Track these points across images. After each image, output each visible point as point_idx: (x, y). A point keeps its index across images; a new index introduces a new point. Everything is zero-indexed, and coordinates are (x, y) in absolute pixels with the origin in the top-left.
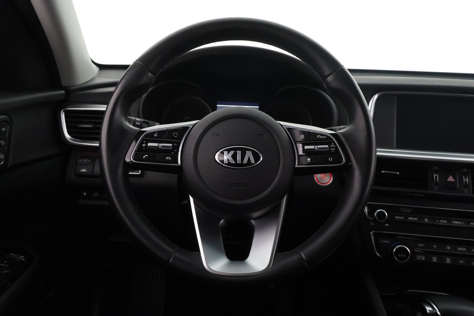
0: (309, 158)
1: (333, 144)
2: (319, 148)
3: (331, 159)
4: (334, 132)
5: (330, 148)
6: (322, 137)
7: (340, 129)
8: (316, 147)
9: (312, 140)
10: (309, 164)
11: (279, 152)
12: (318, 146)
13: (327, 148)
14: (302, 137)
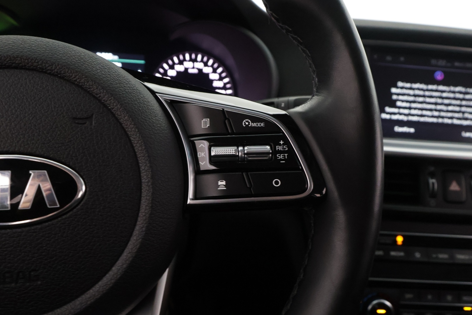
0: (222, 179)
1: (282, 142)
2: (248, 154)
3: (277, 183)
4: (283, 112)
5: (275, 152)
6: (254, 125)
7: (297, 103)
8: (241, 151)
9: (230, 131)
10: (224, 195)
11: (139, 167)
12: (246, 148)
13: (268, 153)
14: (205, 124)
